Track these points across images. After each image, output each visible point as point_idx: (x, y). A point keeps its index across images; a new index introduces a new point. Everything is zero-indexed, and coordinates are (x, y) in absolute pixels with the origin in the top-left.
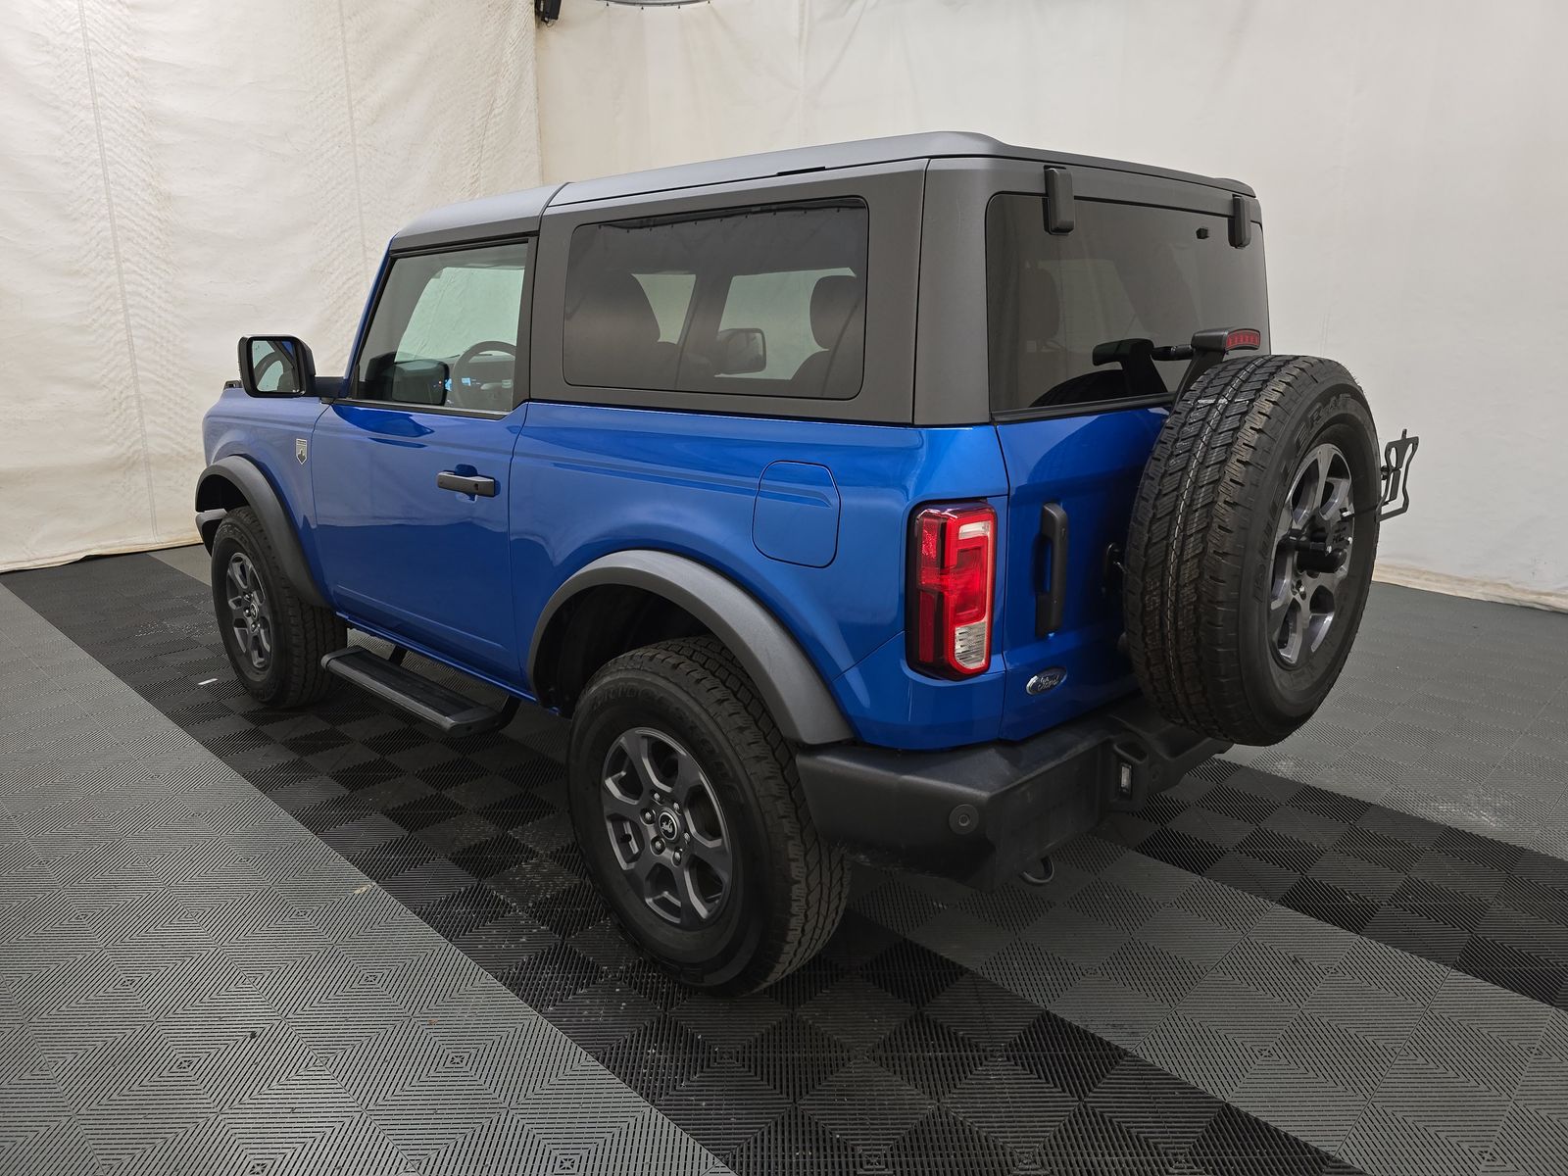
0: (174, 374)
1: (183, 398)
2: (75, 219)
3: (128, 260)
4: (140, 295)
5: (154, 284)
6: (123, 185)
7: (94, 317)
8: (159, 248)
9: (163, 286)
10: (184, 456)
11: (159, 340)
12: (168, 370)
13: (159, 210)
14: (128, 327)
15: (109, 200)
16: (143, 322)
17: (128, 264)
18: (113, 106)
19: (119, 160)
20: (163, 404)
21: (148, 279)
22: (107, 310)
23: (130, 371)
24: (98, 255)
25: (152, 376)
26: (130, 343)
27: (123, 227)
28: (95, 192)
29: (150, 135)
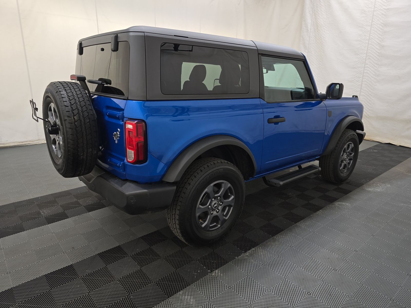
0: (370, 94)
1: (370, 101)
2: (358, 55)
3: (367, 64)
4: (367, 73)
5: (372, 70)
6: (372, 45)
7: (355, 78)
8: (376, 60)
9: (374, 71)
10: (366, 116)
11: (368, 85)
12: (368, 93)
13: (379, 50)
14: (362, 81)
15: (367, 49)
16: (366, 80)
17: (367, 65)
18: (376, 24)
19: (373, 38)
20: (365, 102)
21: (371, 69)
22: (359, 77)
23: (359, 93)
24: (361, 63)
25: (364, 94)
26: (361, 85)
27: (369, 56)
28: (365, 47)
29: (383, 30)
